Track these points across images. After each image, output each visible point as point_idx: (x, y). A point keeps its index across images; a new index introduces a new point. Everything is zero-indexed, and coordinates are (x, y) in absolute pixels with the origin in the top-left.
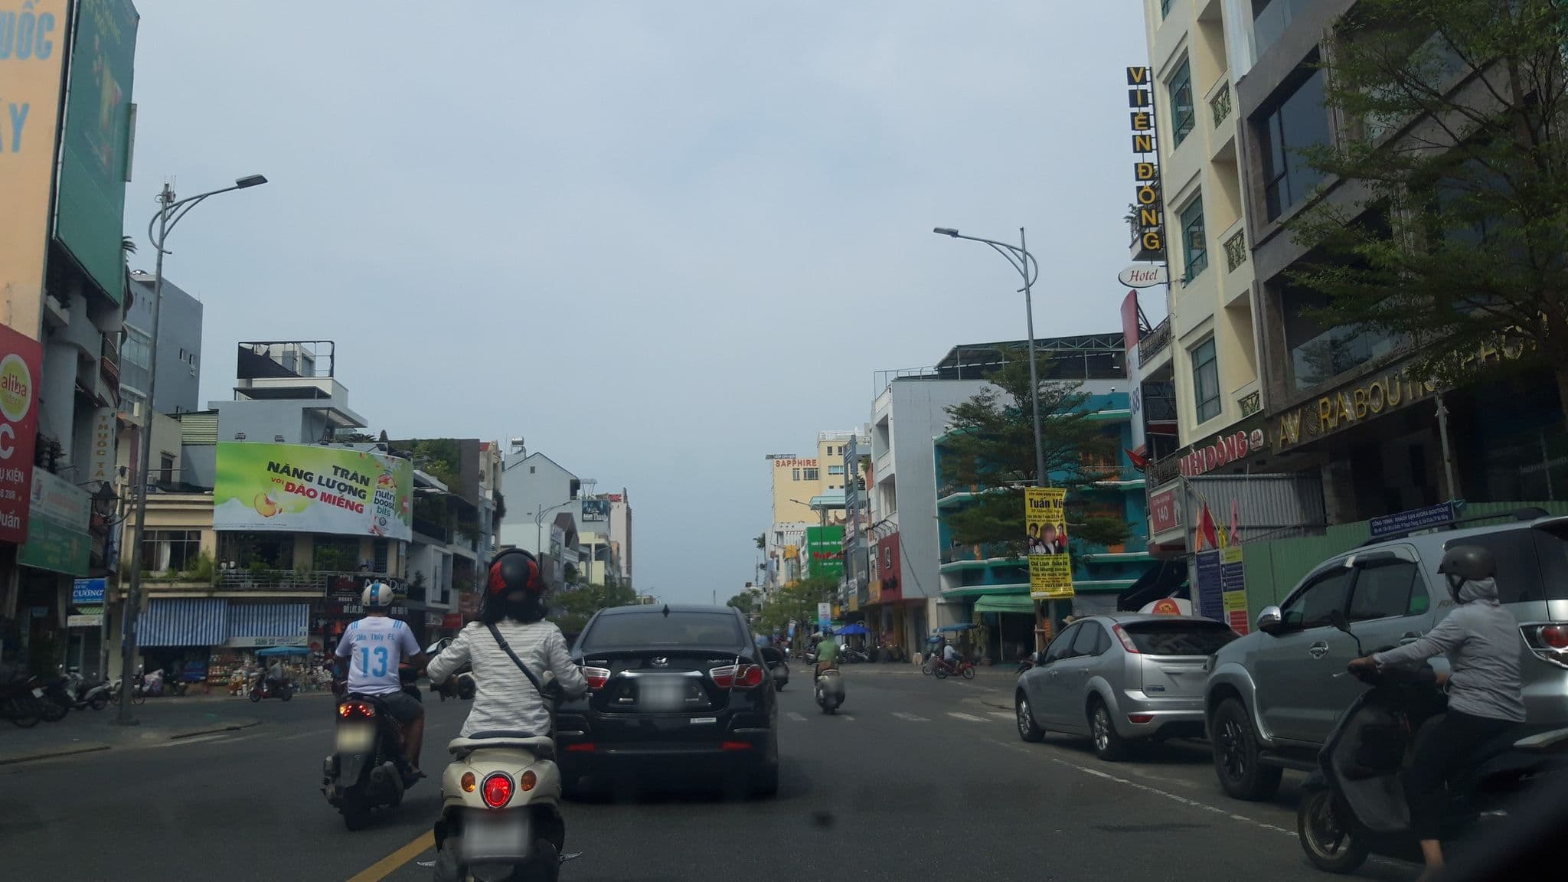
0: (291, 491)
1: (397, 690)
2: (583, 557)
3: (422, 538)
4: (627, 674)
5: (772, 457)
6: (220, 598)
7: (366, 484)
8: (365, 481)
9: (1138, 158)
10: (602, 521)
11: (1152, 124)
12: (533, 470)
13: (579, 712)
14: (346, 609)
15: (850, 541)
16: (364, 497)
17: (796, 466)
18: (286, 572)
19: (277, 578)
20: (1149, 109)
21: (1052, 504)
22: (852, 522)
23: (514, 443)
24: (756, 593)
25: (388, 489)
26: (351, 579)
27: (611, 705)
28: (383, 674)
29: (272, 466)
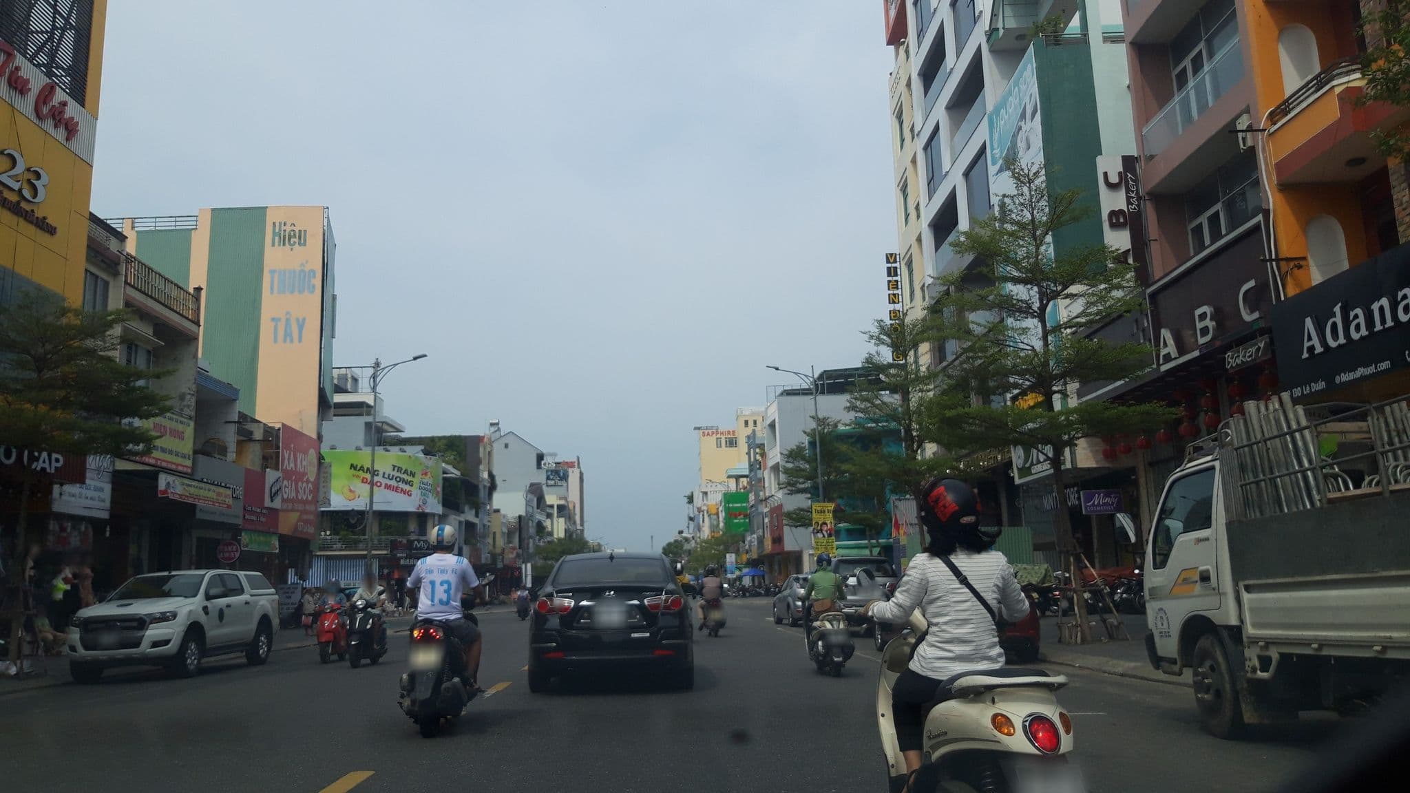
0: (366, 483)
1: (459, 616)
2: (549, 516)
3: (448, 511)
4: (584, 603)
5: (699, 428)
6: (321, 555)
7: (414, 476)
8: (413, 474)
9: (891, 307)
10: (561, 486)
11: (900, 287)
12: (506, 446)
13: (552, 630)
14: (402, 562)
15: (752, 506)
16: (412, 486)
17: (719, 436)
18: (363, 537)
19: (356, 542)
20: (898, 278)
21: (826, 512)
22: (753, 493)
23: (492, 425)
24: (686, 539)
25: (427, 479)
26: (405, 541)
27: (575, 625)
28: (447, 603)
29: (353, 467)
